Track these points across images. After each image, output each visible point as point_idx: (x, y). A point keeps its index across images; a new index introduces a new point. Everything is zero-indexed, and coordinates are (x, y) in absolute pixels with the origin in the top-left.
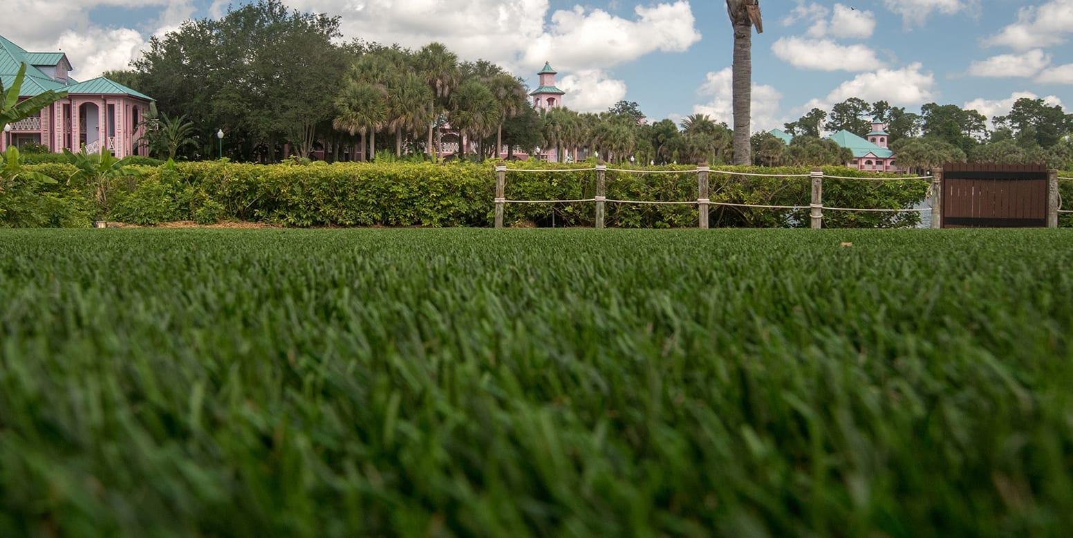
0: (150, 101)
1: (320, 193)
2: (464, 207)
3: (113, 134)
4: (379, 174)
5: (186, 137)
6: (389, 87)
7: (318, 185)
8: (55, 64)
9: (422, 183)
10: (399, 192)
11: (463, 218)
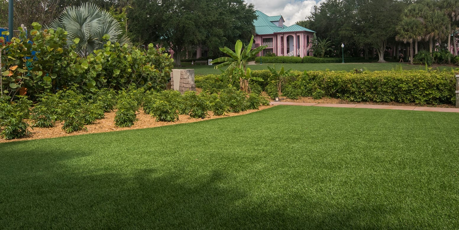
0: (314, 33)
1: (364, 87)
2: (438, 95)
3: (299, 48)
4: (393, 78)
5: (329, 47)
6: (425, 19)
7: (364, 84)
8: (278, 20)
9: (415, 83)
10: (403, 87)
11: (438, 100)
